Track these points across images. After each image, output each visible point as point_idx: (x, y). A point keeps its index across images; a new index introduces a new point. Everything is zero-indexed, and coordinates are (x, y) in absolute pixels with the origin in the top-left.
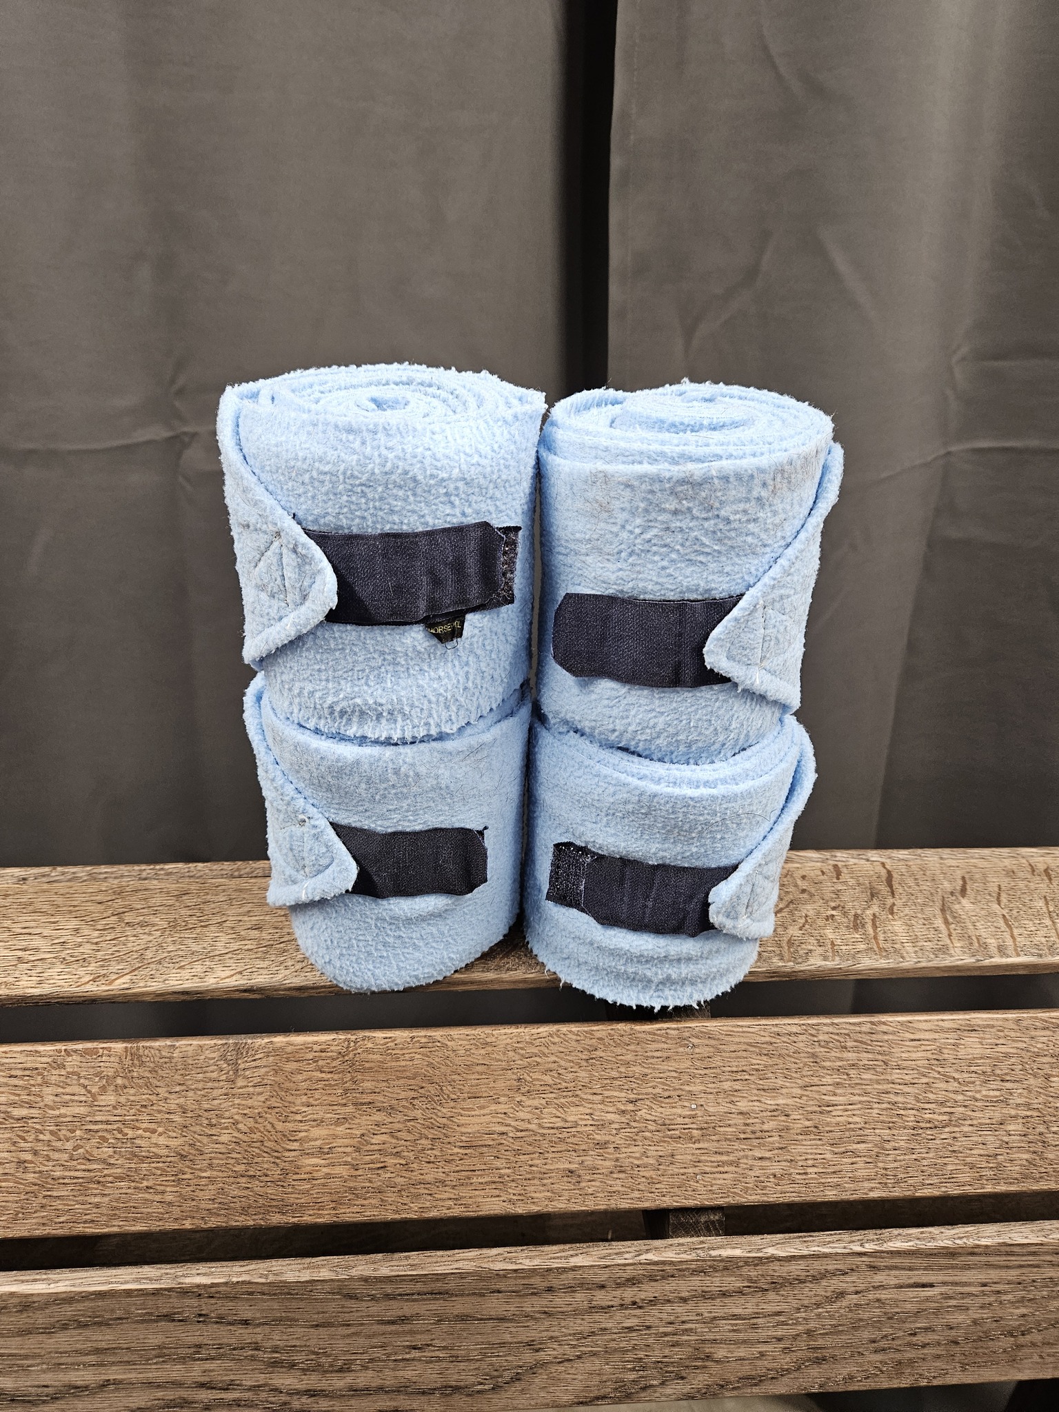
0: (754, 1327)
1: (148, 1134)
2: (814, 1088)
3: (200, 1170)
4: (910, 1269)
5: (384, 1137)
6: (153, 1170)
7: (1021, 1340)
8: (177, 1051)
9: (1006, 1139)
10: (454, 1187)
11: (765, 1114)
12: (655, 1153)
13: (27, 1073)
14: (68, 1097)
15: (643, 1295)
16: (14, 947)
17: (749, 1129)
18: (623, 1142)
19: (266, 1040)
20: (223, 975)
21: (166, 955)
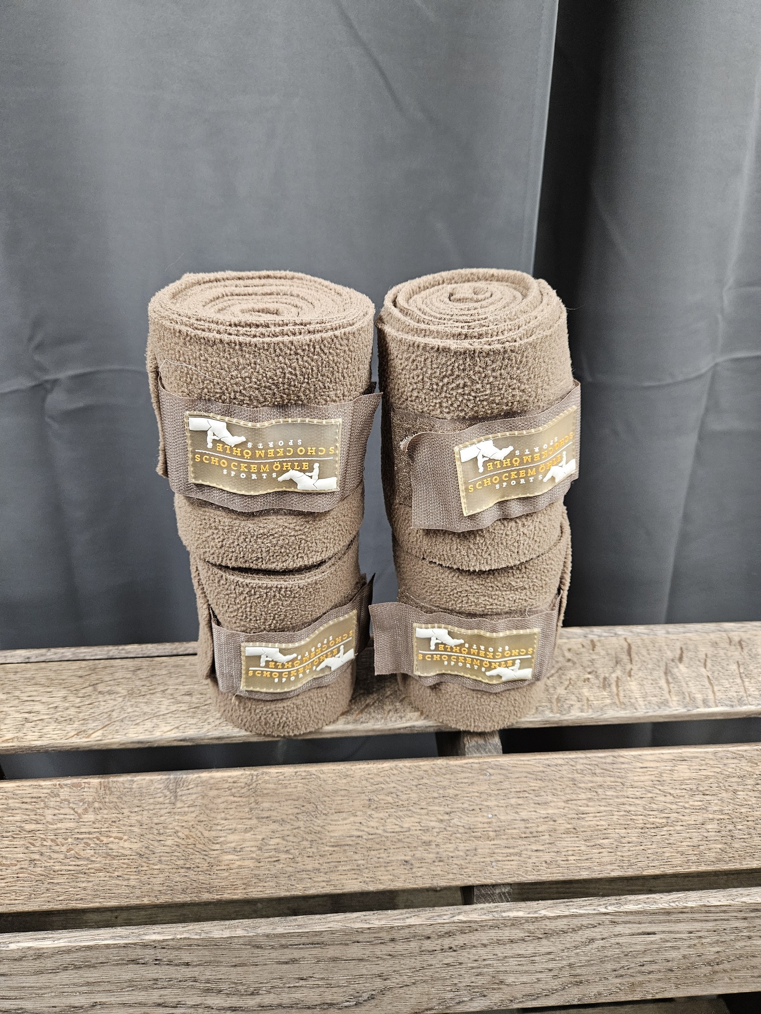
0: (533, 962)
1: (117, 840)
2: (573, 802)
3: (153, 864)
4: (640, 923)
5: (277, 840)
6: (122, 865)
7: (716, 968)
8: (135, 783)
9: (706, 834)
10: (326, 873)
11: (539, 820)
12: (463, 848)
13: (34, 800)
14: (62, 816)
15: (456, 943)
16: (22, 711)
17: (528, 831)
18: (441, 841)
19: (196, 775)
20: (166, 729)
21: (126, 715)
